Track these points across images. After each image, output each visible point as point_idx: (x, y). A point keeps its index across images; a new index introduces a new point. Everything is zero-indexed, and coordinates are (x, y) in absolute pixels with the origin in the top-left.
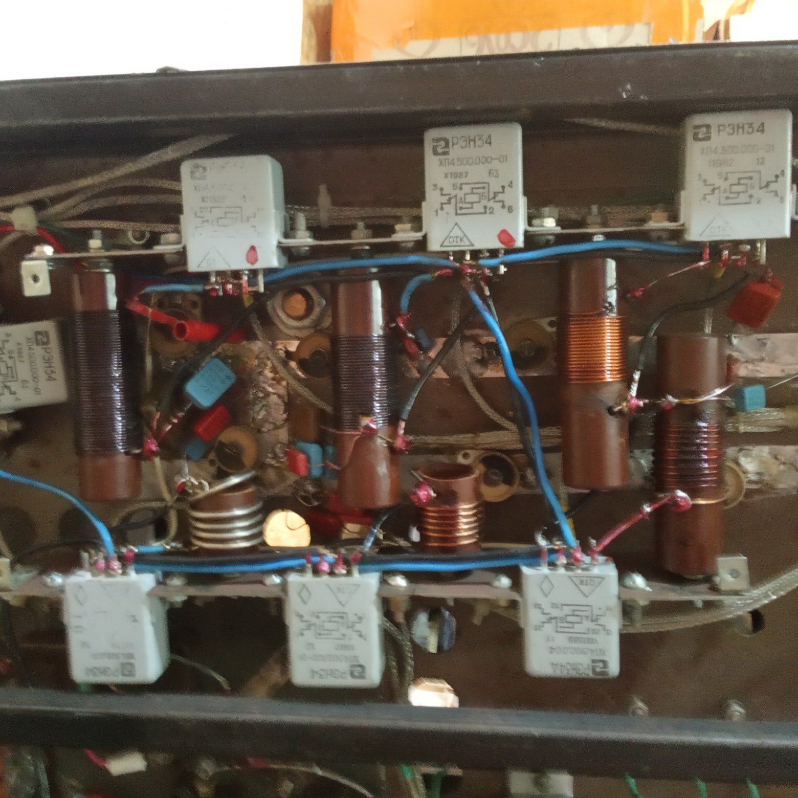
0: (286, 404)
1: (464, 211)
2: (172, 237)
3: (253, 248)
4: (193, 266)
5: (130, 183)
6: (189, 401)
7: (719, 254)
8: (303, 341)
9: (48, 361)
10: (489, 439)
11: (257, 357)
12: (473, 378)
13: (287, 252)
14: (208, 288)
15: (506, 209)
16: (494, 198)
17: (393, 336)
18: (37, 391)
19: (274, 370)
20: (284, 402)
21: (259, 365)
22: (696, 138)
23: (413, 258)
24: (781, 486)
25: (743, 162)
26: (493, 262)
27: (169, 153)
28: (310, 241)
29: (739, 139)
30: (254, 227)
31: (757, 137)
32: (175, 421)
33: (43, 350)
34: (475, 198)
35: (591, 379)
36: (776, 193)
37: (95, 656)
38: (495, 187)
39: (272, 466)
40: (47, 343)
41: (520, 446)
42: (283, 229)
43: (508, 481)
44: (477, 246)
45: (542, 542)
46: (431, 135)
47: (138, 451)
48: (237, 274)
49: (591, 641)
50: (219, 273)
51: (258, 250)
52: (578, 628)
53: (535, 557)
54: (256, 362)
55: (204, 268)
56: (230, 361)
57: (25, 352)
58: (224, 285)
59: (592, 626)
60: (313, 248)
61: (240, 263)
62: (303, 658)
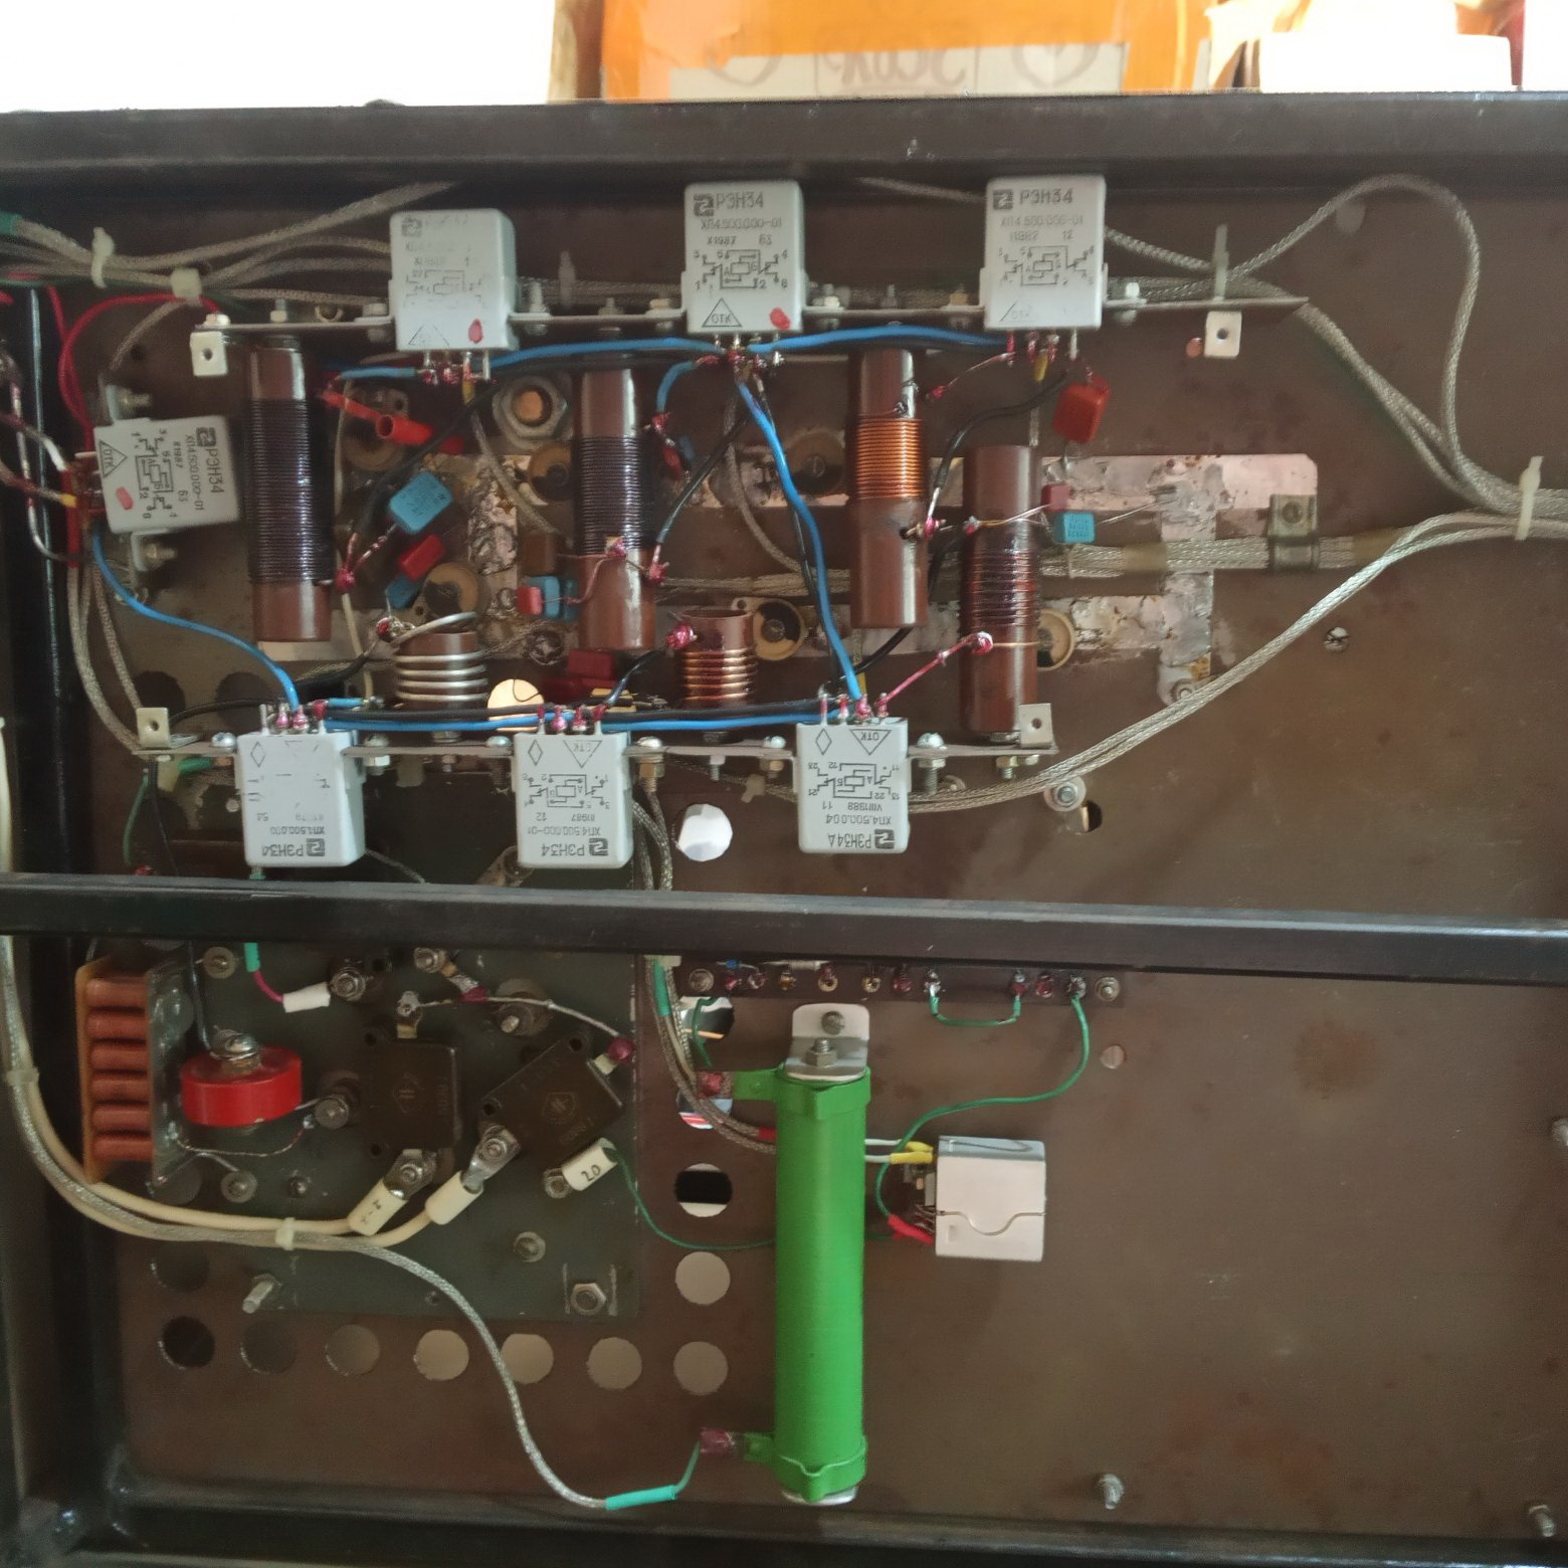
0: (515, 538)
1: (729, 285)
2: (378, 307)
3: (477, 324)
4: (405, 342)
5: (320, 242)
6: (392, 523)
7: (1026, 345)
8: (535, 456)
9: (215, 468)
10: (771, 583)
11: (479, 477)
12: (752, 508)
13: (517, 329)
14: (421, 371)
15: (780, 283)
16: (766, 269)
17: (647, 441)
18: (200, 506)
19: (502, 494)
20: (513, 536)
21: (480, 488)
22: (996, 206)
23: (672, 343)
24: (1120, 647)
25: (1049, 237)
26: (767, 347)
27: (374, 205)
28: (546, 316)
29: (1045, 210)
30: (479, 296)
31: (1063, 208)
32: (376, 546)
33: (208, 453)
34: (743, 269)
35: (884, 494)
36: (1084, 274)
37: (274, 831)
38: (767, 256)
39: (497, 620)
40: (213, 443)
41: (804, 592)
42: (514, 300)
43: (793, 635)
44: (747, 328)
45: (824, 696)
46: (692, 193)
47: (328, 582)
48: (456, 356)
49: (873, 808)
50: (437, 355)
51: (482, 325)
52: (859, 792)
53: (813, 712)
54: (477, 483)
55: (417, 346)
56: (444, 479)
57: (185, 456)
58: (440, 371)
59: (876, 789)
60: (550, 326)
61: (460, 341)
62: (532, 831)
